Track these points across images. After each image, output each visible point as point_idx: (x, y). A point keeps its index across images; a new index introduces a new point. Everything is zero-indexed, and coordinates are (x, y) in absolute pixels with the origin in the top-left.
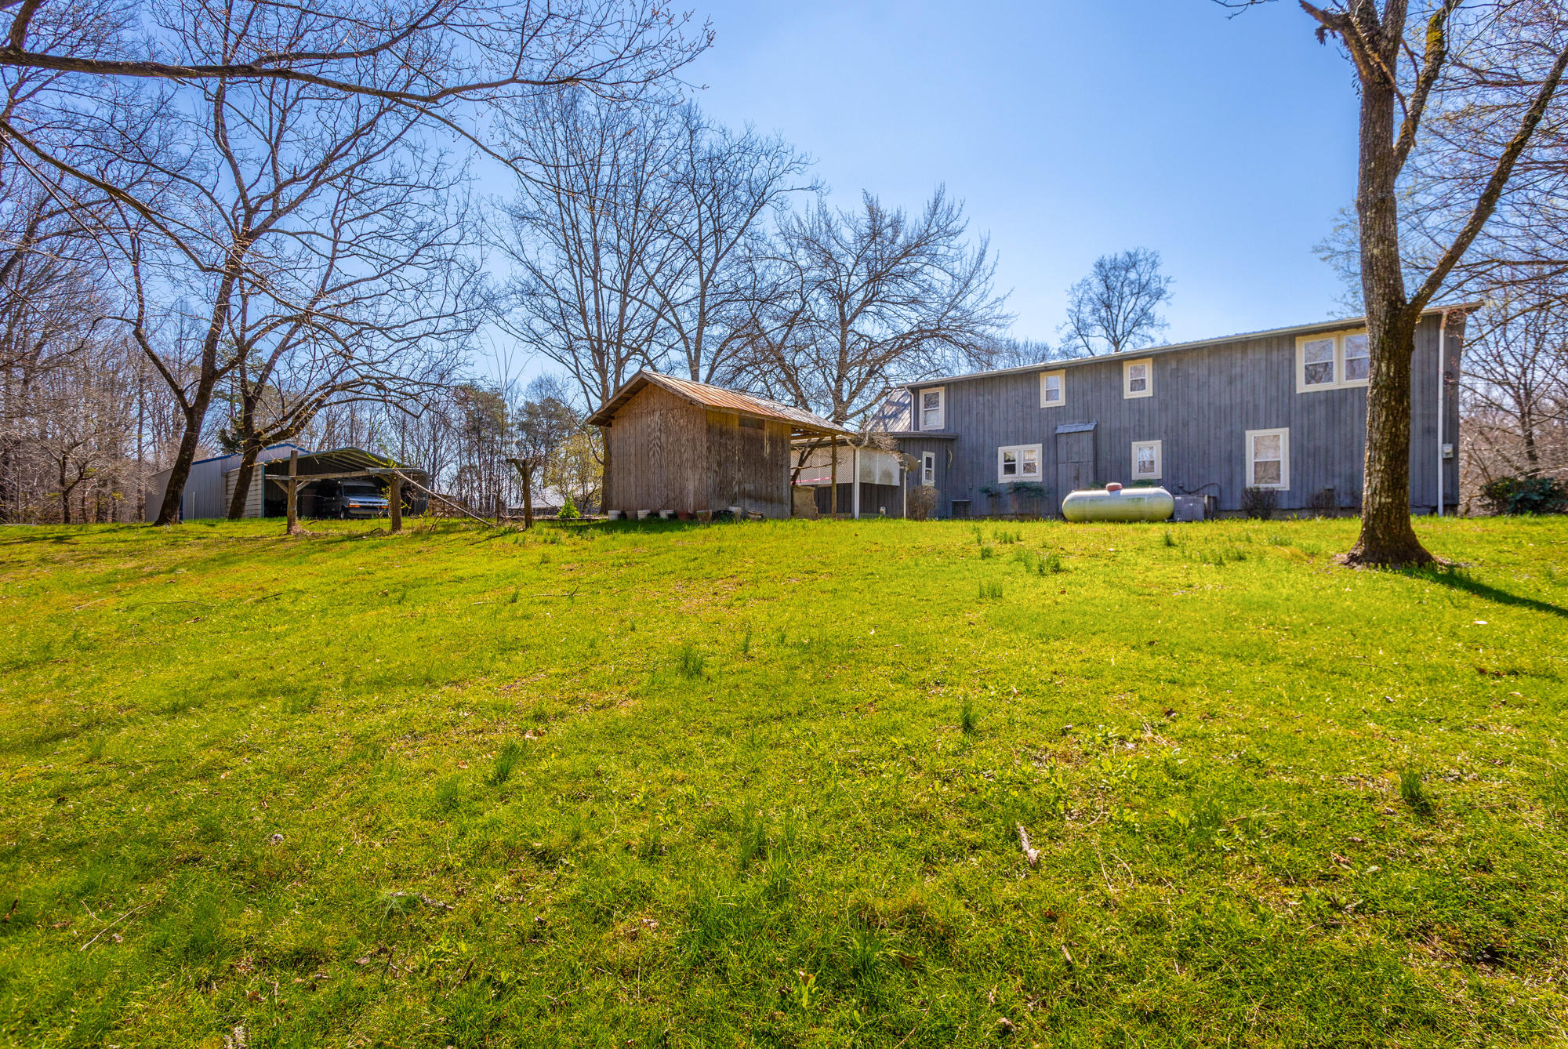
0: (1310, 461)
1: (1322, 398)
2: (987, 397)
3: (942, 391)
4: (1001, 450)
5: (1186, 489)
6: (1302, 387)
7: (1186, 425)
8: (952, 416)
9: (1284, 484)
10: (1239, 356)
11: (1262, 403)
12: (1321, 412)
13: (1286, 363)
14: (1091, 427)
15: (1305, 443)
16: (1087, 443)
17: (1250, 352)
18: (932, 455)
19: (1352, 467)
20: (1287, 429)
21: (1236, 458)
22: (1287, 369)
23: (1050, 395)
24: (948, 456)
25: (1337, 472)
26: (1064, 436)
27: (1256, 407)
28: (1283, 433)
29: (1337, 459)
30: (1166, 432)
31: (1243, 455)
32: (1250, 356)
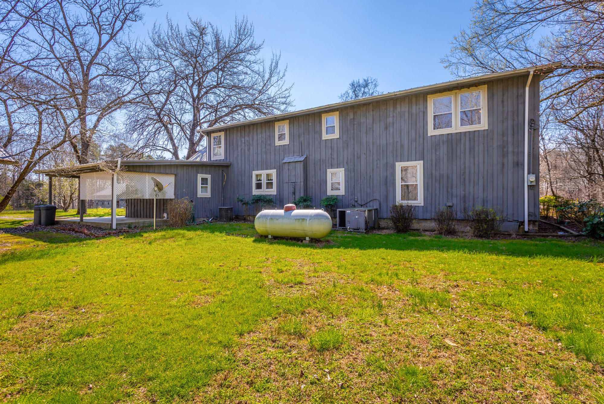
0: (437, 185)
1: (445, 139)
2: (247, 138)
3: (222, 134)
4: (255, 173)
5: (359, 202)
6: (431, 132)
7: (359, 157)
8: (228, 151)
9: (420, 201)
10: (392, 109)
11: (406, 143)
12: (444, 149)
13: (421, 114)
14: (302, 159)
15: (434, 171)
16: (300, 168)
17: (398, 106)
18: (209, 177)
19: (464, 190)
20: (422, 161)
21: (390, 182)
22: (421, 119)
23: (281, 137)
24: (223, 176)
25: (454, 193)
26: (287, 165)
27: (402, 146)
28: (419, 165)
29: (454, 182)
30: (347, 163)
31: (394, 180)
32: (399, 109)
